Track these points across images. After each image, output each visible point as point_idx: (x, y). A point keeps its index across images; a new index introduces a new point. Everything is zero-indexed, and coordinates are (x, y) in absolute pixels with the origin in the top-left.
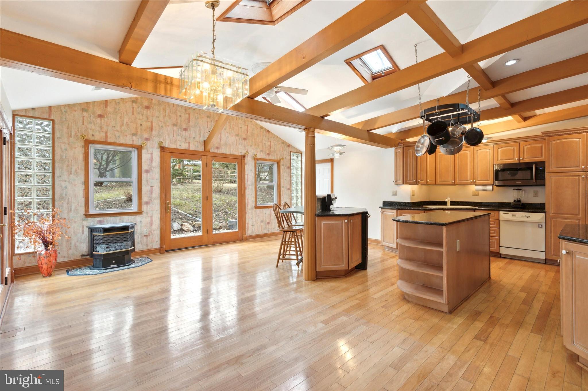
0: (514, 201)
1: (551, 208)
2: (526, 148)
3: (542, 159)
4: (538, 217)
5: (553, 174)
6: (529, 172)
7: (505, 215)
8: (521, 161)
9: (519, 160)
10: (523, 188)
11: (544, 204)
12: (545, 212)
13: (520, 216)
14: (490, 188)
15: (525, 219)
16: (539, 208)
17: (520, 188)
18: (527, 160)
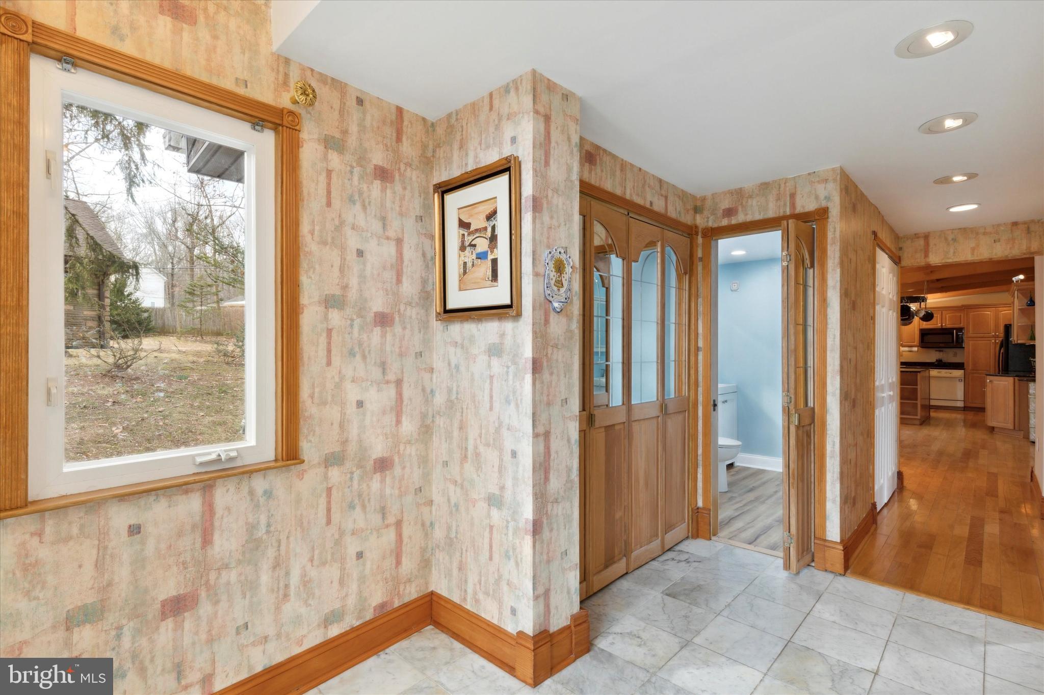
0: (937, 360)
1: (969, 366)
2: (947, 316)
3: (961, 325)
4: (959, 373)
5: (970, 339)
6: (951, 336)
7: (934, 372)
8: (943, 327)
9: (942, 326)
10: (944, 349)
11: (963, 364)
12: (964, 369)
13: (944, 373)
14: (915, 349)
15: (948, 375)
16: (959, 366)
17: (941, 349)
18: (949, 326)
